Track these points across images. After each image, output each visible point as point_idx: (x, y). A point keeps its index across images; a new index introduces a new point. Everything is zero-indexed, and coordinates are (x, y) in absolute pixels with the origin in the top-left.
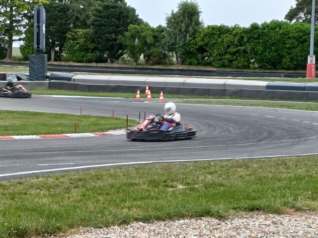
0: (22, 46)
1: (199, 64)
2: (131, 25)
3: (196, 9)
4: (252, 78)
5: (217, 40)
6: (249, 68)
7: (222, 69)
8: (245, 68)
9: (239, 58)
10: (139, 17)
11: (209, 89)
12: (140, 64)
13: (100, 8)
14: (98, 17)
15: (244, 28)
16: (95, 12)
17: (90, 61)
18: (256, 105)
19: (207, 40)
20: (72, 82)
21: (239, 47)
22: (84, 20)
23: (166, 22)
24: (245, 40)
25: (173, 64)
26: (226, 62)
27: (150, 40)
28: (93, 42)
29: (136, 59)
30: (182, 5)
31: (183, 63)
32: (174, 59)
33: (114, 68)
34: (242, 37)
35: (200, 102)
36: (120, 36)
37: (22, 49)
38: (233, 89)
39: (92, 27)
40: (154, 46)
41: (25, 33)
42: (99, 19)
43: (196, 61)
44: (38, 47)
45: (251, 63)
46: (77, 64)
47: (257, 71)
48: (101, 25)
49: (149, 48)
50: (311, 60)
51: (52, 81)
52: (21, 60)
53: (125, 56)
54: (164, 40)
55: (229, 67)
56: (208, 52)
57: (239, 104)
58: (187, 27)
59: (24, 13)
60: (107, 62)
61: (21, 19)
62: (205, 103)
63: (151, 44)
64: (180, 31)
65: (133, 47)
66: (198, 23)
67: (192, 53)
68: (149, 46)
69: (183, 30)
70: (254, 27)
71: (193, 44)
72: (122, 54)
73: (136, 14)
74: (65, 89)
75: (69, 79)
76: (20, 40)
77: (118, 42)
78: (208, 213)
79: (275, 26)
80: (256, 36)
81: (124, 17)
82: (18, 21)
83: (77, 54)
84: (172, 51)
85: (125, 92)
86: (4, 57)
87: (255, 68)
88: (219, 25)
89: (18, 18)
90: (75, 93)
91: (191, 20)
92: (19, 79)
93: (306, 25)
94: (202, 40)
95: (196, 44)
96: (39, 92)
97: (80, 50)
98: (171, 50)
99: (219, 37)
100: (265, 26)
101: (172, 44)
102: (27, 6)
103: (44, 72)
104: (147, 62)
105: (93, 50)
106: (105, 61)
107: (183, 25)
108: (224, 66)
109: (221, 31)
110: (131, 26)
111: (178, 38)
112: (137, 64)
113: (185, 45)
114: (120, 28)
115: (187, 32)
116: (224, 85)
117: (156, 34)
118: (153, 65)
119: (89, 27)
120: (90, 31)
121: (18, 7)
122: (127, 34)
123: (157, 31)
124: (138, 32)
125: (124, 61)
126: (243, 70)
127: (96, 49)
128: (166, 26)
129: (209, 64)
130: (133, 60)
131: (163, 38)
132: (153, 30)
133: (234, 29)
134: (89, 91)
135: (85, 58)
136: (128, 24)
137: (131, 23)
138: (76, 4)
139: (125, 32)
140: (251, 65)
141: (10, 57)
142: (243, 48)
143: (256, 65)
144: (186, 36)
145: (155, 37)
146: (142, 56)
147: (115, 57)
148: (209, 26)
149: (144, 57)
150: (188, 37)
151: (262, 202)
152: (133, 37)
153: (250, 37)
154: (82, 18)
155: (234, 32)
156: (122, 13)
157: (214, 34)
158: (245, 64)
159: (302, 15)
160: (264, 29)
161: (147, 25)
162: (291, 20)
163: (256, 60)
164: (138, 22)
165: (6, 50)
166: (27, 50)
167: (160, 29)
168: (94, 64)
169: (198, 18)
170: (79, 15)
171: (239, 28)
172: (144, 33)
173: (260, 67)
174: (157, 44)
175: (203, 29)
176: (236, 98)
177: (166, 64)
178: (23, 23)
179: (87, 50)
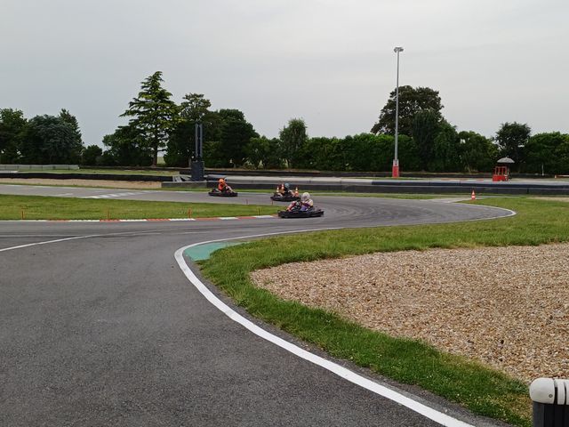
0: (165, 155)
1: (306, 168)
2: (251, 138)
3: (303, 125)
5: (320, 149)
6: (345, 170)
7: (324, 172)
8: (342, 170)
9: (337, 163)
10: (256, 132)
12: (259, 168)
13: (227, 125)
14: (226, 132)
15: (340, 139)
16: (223, 128)
17: (220, 167)
19: (312, 149)
21: (337, 154)
22: (214, 135)
23: (280, 135)
24: (342, 149)
25: (286, 168)
26: (327, 166)
27: (267, 149)
28: (222, 151)
29: (257, 164)
30: (292, 122)
31: (293, 168)
32: (287, 164)
33: (239, 171)
34: (339, 147)
36: (244, 147)
37: (165, 157)
39: (221, 139)
40: (271, 154)
41: (167, 145)
43: (303, 165)
45: (346, 166)
48: (228, 138)
49: (266, 156)
50: (396, 163)
51: (209, 181)
53: (248, 162)
55: (329, 170)
56: (313, 158)
58: (296, 139)
59: (167, 130)
61: (164, 134)
63: (268, 153)
64: (291, 142)
65: (254, 155)
66: (305, 136)
67: (300, 159)
69: (293, 141)
70: (348, 138)
71: (301, 152)
72: (245, 161)
73: (253, 129)
76: (163, 150)
77: (242, 151)
79: (364, 137)
80: (350, 145)
81: (246, 132)
82: (162, 136)
83: (210, 161)
84: (285, 158)
86: (151, 164)
87: (350, 170)
88: (321, 137)
89: (162, 133)
91: (299, 133)
92: (183, 180)
93: (388, 137)
94: (308, 149)
95: (303, 152)
97: (212, 158)
98: (283, 157)
99: (321, 146)
100: (357, 138)
101: (285, 153)
102: (168, 124)
103: (202, 175)
104: (265, 167)
105: (222, 158)
106: (232, 167)
107: (293, 137)
108: (325, 169)
109: (323, 141)
111: (289, 147)
112: (257, 168)
113: (294, 153)
114: (244, 141)
115: (296, 142)
117: (272, 145)
118: (269, 169)
119: (218, 140)
120: (220, 143)
123: (273, 143)
124: (258, 143)
125: (247, 167)
126: (341, 173)
127: (224, 157)
128: (279, 138)
129: (314, 168)
130: (253, 165)
131: (277, 148)
132: (269, 141)
133: (332, 140)
135: (216, 165)
136: (249, 137)
137: (251, 136)
139: (248, 144)
140: (346, 168)
141: (156, 164)
142: (340, 155)
143: (350, 168)
144: (296, 146)
145: (271, 147)
146: (261, 162)
147: (239, 163)
149: (263, 163)
152: (254, 147)
153: (345, 147)
155: (333, 142)
156: (244, 128)
157: (317, 144)
158: (342, 167)
159: (384, 129)
160: (356, 140)
161: (264, 137)
162: (376, 132)
163: (350, 164)
164: (257, 136)
165: (153, 159)
167: (275, 141)
169: (304, 132)
171: (336, 139)
172: (262, 144)
173: (353, 170)
175: (309, 141)
177: (280, 168)
178: (166, 137)
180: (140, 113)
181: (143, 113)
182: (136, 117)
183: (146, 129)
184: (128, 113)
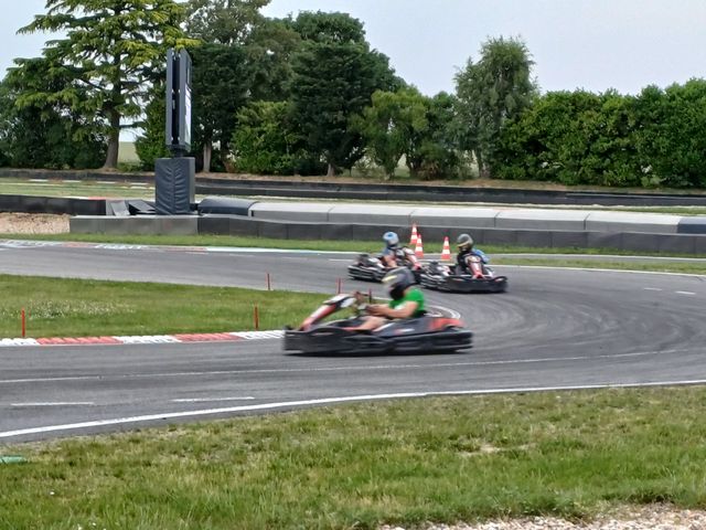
0: (139, 139)
1: (529, 177)
2: (379, 92)
3: (522, 56)
4: (647, 207)
5: (568, 124)
6: (639, 185)
7: (579, 189)
8: (632, 186)
9: (616, 164)
10: (396, 74)
11: (550, 233)
12: (398, 178)
13: (311, 56)
14: (306, 74)
15: (628, 97)
16: (299, 64)
17: (290, 172)
18: (656, 268)
19: (546, 123)
20: (249, 218)
21: (617, 140)
22: (276, 82)
23: (456, 84)
24: (631, 123)
25: (471, 178)
26: (589, 174)
27: (419, 124)
28: (295, 129)
29: (391, 168)
30: (491, 48)
31: (493, 175)
32: (474, 167)
33: (340, 186)
34: (624, 118)
35: (530, 262)
36: (354, 117)
37: (140, 145)
38: (604, 232)
39: (293, 96)
40: (430, 137)
41: (147, 111)
42: (308, 79)
43: (522, 171)
44: (175, 141)
45: (643, 174)
46: (260, 179)
47: (657, 191)
48: (312, 93)
49: (418, 143)
51: (206, 215)
52: (138, 169)
53: (365, 160)
54: (450, 124)
55: (594, 184)
56: (547, 150)
57: (616, 265)
58: (502, 95)
59: (145, 68)
60: (325, 173)
61: (137, 80)
62: (543, 262)
63: (424, 134)
64: (487, 104)
65: (384, 140)
66: (526, 88)
67: (512, 153)
68: (419, 138)
69: (493, 102)
70: (651, 95)
71: (515, 132)
72: (358, 156)
73: (390, 67)
74: (235, 234)
75: (243, 211)
76: (135, 125)
77: (349, 129)
78: (549, 508)
79: (698, 92)
80: (653, 115)
81: (363, 74)
82: (132, 85)
83: (260, 156)
84: (469, 149)
85: (366, 240)
86: (101, 164)
87: (654, 186)
88: (572, 91)
89: (131, 78)
90: (255, 242)
91: (511, 80)
92: (133, 211)
94: (536, 124)
95: (522, 132)
96: (177, 240)
97: (267, 147)
98: (467, 146)
99: (573, 116)
100: (675, 93)
101: (469, 134)
102: (151, 52)
103: (187, 197)
104: (414, 171)
105: (295, 148)
106: (321, 171)
107: (493, 90)
108: (583, 181)
109: (577, 104)
110: (379, 95)
111: (482, 119)
112: (392, 178)
113: (496, 135)
114: (354, 100)
115: (501, 106)
116: (585, 223)
117: (434, 111)
118: (426, 179)
119: (286, 96)
120: (289, 105)
121: (131, 54)
122: (370, 111)
123: (436, 105)
124: (394, 108)
125: (364, 172)
126: (626, 191)
127: (300, 144)
128: (455, 93)
129: (551, 177)
130: (382, 168)
131: (449, 120)
132: (426, 103)
133: (607, 97)
134: (287, 238)
135: (278, 166)
136: (372, 90)
137: (379, 87)
138: (257, 47)
139: (366, 108)
140: (644, 179)
141: (115, 163)
142: (627, 141)
143: (656, 180)
144: (500, 115)
145: (430, 117)
146: (402, 161)
147: (344, 162)
148: (549, 94)
149: (408, 163)
150: (504, 119)
151: (670, 484)
152: (383, 118)
153: (642, 118)
154: (271, 76)
155: (606, 106)
156: (360, 66)
157: (562, 111)
158: (632, 176)
160: (673, 98)
161: (413, 91)
163: (654, 168)
164: (394, 84)
165: (106, 148)
166: (151, 148)
167: (444, 102)
168: (297, 179)
169: (526, 77)
170: (264, 71)
171: (617, 97)
172: (408, 110)
173: (664, 184)
174: (435, 134)
175: (537, 101)
176: (612, 252)
177: (455, 177)
178: (143, 89)
179: (282, 148)
180: (73, 22)
181: (83, 22)
182: (62, 34)
183: (90, 67)
184: (41, 23)
